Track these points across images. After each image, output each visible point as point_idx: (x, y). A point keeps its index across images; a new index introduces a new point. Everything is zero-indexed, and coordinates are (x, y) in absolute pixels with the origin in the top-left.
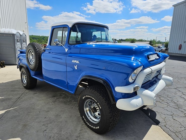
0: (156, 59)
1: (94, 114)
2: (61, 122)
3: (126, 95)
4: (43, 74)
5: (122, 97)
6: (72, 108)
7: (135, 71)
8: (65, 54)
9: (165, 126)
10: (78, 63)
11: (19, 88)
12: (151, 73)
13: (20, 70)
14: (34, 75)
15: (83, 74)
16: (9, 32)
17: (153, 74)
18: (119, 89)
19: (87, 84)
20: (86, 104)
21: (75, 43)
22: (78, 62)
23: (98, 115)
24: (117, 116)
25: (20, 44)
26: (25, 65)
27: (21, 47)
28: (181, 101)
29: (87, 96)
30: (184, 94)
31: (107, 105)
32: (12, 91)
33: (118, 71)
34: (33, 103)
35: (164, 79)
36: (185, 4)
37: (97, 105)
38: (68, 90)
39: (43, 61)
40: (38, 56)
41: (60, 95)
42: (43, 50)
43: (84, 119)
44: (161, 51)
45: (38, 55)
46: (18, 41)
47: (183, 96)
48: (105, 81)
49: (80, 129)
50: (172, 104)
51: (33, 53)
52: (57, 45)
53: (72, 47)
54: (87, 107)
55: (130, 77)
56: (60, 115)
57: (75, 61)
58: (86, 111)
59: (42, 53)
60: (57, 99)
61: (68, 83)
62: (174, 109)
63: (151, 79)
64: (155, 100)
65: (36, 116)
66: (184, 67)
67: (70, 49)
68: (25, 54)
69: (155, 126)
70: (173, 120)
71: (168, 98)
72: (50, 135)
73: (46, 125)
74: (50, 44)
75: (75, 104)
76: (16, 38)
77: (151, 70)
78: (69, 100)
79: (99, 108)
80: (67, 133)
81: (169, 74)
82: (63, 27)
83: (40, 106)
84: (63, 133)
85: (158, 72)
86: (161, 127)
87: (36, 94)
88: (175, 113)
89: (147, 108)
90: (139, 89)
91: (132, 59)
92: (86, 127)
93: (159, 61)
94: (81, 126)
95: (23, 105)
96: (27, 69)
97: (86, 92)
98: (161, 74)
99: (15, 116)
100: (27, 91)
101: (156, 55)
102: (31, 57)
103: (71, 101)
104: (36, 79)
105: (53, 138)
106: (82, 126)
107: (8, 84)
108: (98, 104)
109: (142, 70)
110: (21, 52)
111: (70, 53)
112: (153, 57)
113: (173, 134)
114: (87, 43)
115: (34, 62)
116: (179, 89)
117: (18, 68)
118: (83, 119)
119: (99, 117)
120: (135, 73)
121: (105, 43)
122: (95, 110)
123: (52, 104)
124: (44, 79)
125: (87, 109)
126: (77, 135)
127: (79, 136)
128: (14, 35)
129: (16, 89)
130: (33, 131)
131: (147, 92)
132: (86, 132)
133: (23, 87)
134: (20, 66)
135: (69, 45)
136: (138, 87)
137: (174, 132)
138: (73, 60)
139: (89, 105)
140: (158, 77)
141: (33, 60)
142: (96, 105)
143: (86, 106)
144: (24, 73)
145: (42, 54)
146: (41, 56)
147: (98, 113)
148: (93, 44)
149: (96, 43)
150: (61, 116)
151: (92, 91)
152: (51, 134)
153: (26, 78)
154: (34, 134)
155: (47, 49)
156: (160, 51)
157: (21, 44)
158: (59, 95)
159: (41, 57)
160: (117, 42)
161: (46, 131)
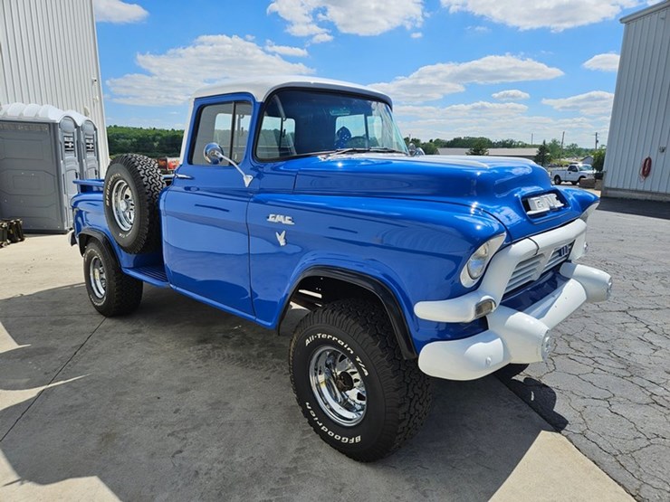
0: (553, 210)
1: (343, 396)
2: (231, 425)
3: (451, 330)
4: (165, 262)
5: (438, 335)
6: (266, 378)
7: (481, 251)
8: (243, 193)
9: (583, 434)
10: (290, 222)
11: (78, 314)
12: (536, 256)
13: (83, 251)
14: (132, 266)
15: (307, 260)
16: (37, 115)
17: (542, 260)
18: (428, 311)
19: (320, 296)
20: (317, 362)
21: (278, 156)
22: (287, 221)
23: (359, 398)
24: (421, 401)
25: (76, 158)
26: (99, 232)
27: (78, 171)
28: (641, 354)
29: (319, 335)
30: (653, 328)
31: (386, 364)
32: (54, 323)
33: (425, 250)
34: (132, 364)
35: (581, 278)
36: (663, 14)
37: (356, 364)
38: (254, 318)
39: (164, 219)
40: (148, 200)
41: (224, 337)
42: (165, 179)
43: (311, 412)
44: (578, 181)
45: (147, 197)
46: (68, 147)
47: (649, 337)
48: (380, 285)
49: (298, 447)
50: (610, 364)
51: (128, 192)
52: (215, 162)
53: (267, 168)
54: (320, 371)
55: (465, 269)
56: (226, 403)
57: (280, 218)
58: (318, 385)
59: (162, 192)
60: (214, 348)
61: (254, 294)
62: (614, 379)
63: (535, 277)
64: (547, 346)
65: (144, 406)
66: (656, 237)
67: (259, 176)
68: (100, 196)
69: (550, 433)
70: (609, 415)
71: (597, 344)
72: (196, 465)
73: (182, 435)
74: (189, 159)
75: (278, 364)
76: (60, 138)
77: (535, 247)
78: (255, 353)
79: (362, 373)
80: (251, 460)
81: (603, 263)
82: (237, 101)
83: (155, 373)
84: (239, 459)
85: (560, 255)
86: (570, 436)
87: (139, 332)
88: (618, 393)
89: (524, 378)
90: (494, 308)
91: (472, 211)
92: (318, 439)
93: (561, 215)
94: (300, 435)
95: (97, 369)
96: (108, 246)
97: (316, 321)
98: (570, 261)
99: (72, 407)
100: (108, 322)
101: (555, 196)
102: (122, 206)
103: (265, 356)
104: (140, 282)
105: (208, 476)
106: (303, 435)
107: (39, 298)
108: (358, 359)
109: (502, 248)
110: (85, 189)
111: (262, 191)
112: (542, 204)
113: (609, 460)
114: (319, 157)
115: (131, 221)
116: (636, 314)
117: (73, 242)
118: (306, 413)
119: (361, 404)
120: (480, 257)
121: (381, 154)
122: (347, 382)
123: (198, 365)
124: (167, 281)
125: (318, 380)
126: (287, 465)
127: (296, 468)
128: (53, 126)
129: (70, 318)
130: (138, 454)
131: (520, 319)
132: (316, 455)
133: (94, 310)
134: (81, 237)
135: (255, 164)
136: (489, 301)
137: (614, 452)
138: (271, 215)
139: (327, 366)
140: (561, 271)
141: (128, 215)
142: (351, 364)
143: (316, 370)
144: (97, 261)
145: (160, 195)
146: (158, 202)
147: (359, 394)
148: (338, 159)
149: (350, 156)
150: (229, 406)
151: (339, 318)
152: (199, 463)
153: (102, 279)
154: (141, 464)
155: (180, 176)
156: (574, 183)
157: (80, 160)
158: (222, 335)
159: (158, 205)
160: (420, 153)
161: (180, 455)
